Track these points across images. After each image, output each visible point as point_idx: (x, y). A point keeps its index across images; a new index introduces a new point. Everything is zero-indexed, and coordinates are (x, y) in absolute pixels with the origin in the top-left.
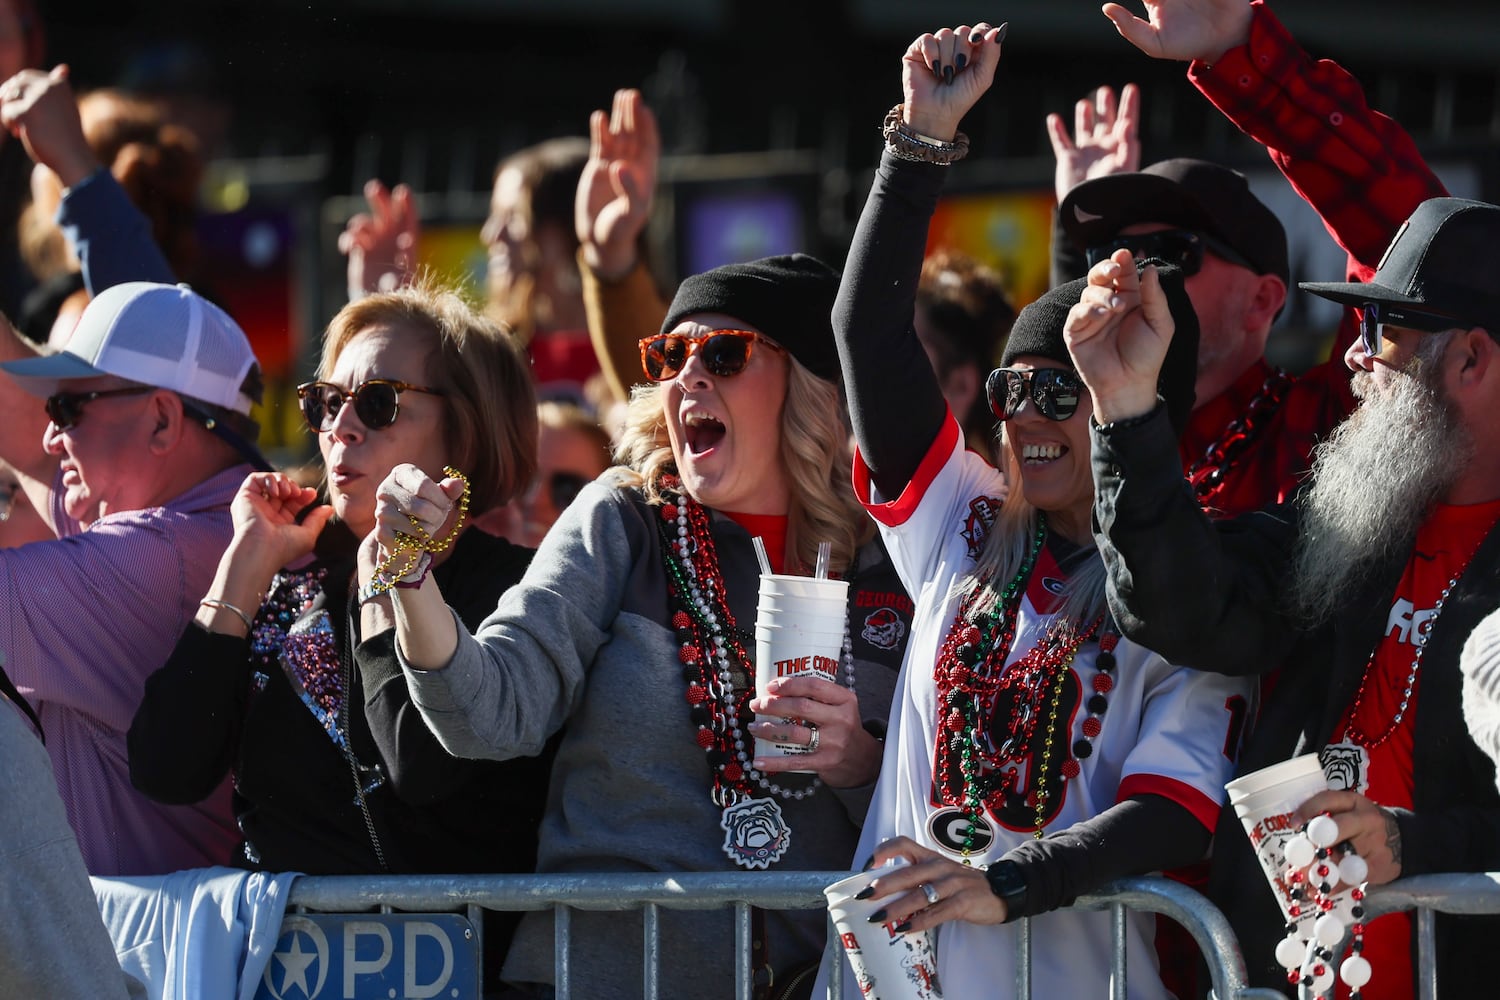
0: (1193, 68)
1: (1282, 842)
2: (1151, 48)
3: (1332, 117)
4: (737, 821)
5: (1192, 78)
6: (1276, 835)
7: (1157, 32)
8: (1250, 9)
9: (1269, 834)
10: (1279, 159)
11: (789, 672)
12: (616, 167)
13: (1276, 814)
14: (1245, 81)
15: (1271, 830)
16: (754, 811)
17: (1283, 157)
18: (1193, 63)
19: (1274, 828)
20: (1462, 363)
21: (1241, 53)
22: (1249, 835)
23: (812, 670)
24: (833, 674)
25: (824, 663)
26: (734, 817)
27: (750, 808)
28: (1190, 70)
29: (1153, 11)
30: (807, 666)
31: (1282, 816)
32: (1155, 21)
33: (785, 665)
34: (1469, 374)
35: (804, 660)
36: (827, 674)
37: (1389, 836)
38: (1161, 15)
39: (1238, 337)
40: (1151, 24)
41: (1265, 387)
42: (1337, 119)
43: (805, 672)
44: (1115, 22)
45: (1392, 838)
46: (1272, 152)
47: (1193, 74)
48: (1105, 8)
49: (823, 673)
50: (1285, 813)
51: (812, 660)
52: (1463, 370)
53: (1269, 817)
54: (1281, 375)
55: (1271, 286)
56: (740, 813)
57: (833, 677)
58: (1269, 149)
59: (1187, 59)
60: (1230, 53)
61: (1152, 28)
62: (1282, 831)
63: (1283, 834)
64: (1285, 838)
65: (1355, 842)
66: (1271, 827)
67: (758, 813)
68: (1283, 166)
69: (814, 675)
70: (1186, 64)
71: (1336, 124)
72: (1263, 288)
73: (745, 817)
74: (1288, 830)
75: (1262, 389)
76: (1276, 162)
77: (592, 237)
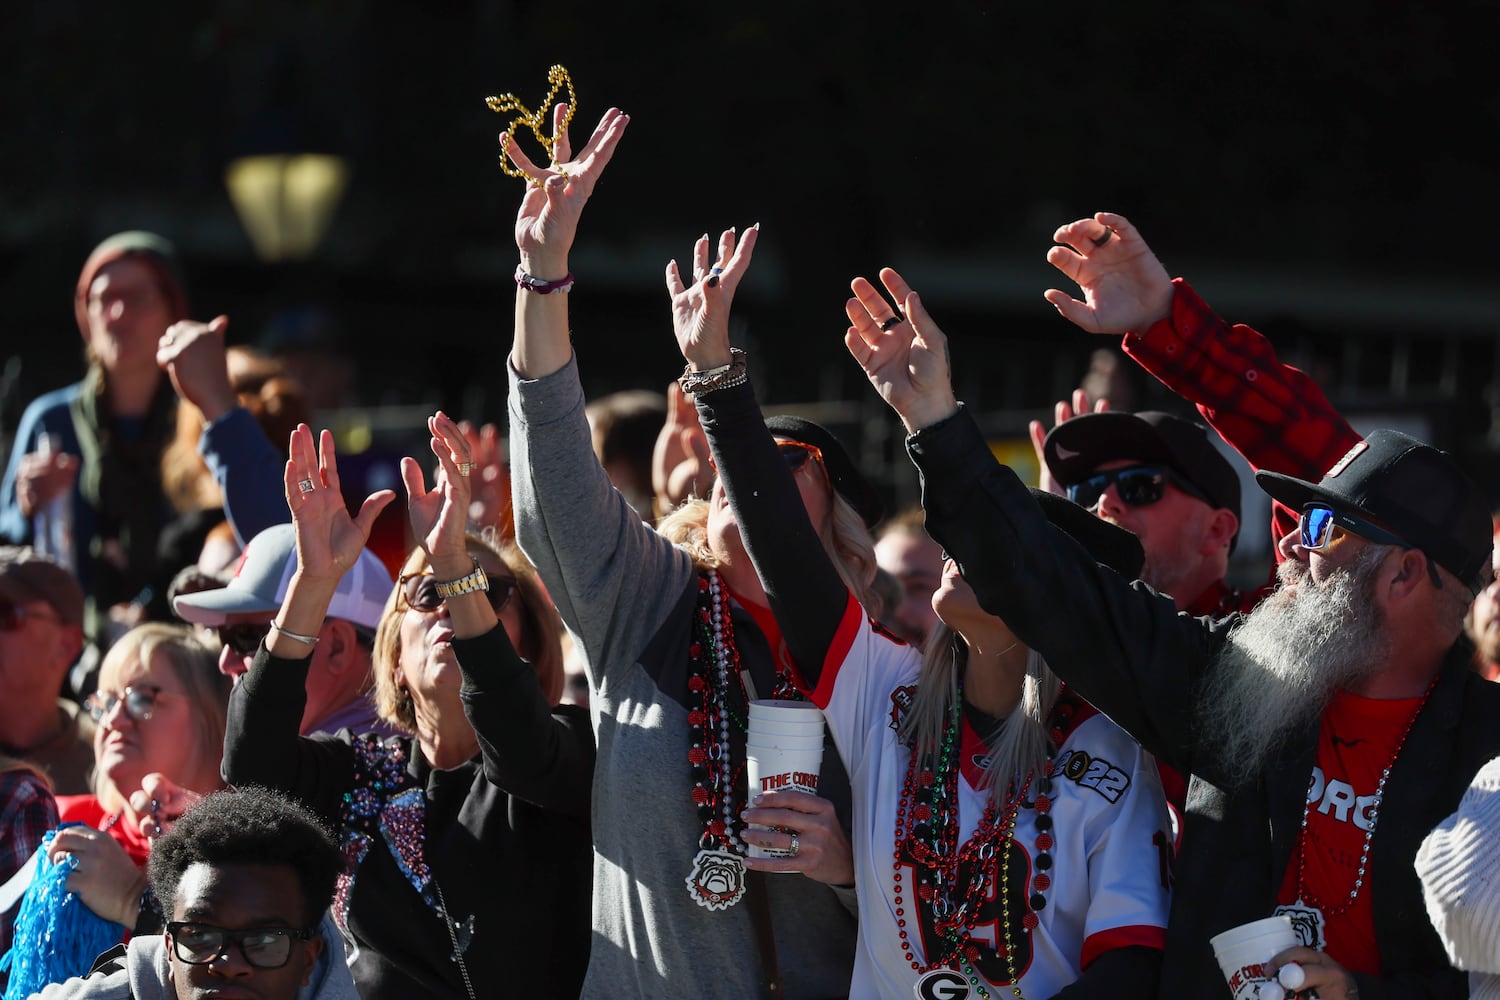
0: (1127, 340)
1: (1257, 988)
2: (1090, 325)
3: (1248, 374)
4: (708, 864)
5: (1125, 349)
6: (1251, 982)
7: (1093, 311)
8: (1172, 286)
9: (1245, 981)
10: (1206, 413)
11: (772, 787)
12: (687, 434)
13: (1252, 964)
14: (1171, 348)
15: (1248, 978)
16: (725, 862)
17: (1209, 411)
18: (1126, 335)
19: (1251, 976)
20: (1394, 575)
21: (1167, 323)
22: (1228, 981)
23: (792, 784)
24: (813, 786)
25: (804, 778)
26: (707, 859)
27: (723, 858)
28: (1124, 342)
29: (1089, 294)
30: (788, 781)
31: (1258, 965)
32: (1091, 303)
33: (769, 781)
34: (1400, 586)
35: (785, 776)
36: (806, 787)
37: (1349, 990)
38: (1096, 296)
39: (1196, 560)
40: (1088, 304)
41: (1221, 604)
42: (1252, 375)
43: (786, 787)
44: (1056, 305)
45: (1352, 992)
46: (1200, 407)
47: (1127, 345)
48: (1047, 293)
49: (803, 786)
50: (1260, 963)
51: (791, 776)
52: (1394, 581)
53: (1246, 966)
54: (1236, 594)
55: (1223, 517)
56: (713, 859)
57: (812, 789)
58: (1198, 405)
59: (1120, 332)
60: (1157, 325)
61: (1089, 308)
62: (1257, 979)
63: (1258, 981)
64: (1259, 984)
65: (1318, 991)
66: (1247, 974)
67: (727, 865)
68: (1209, 418)
69: (794, 788)
70: (1120, 338)
71: (1252, 380)
72: (1218, 520)
73: (716, 863)
74: (1262, 978)
75: (1218, 606)
76: (1204, 415)
77: (666, 490)
